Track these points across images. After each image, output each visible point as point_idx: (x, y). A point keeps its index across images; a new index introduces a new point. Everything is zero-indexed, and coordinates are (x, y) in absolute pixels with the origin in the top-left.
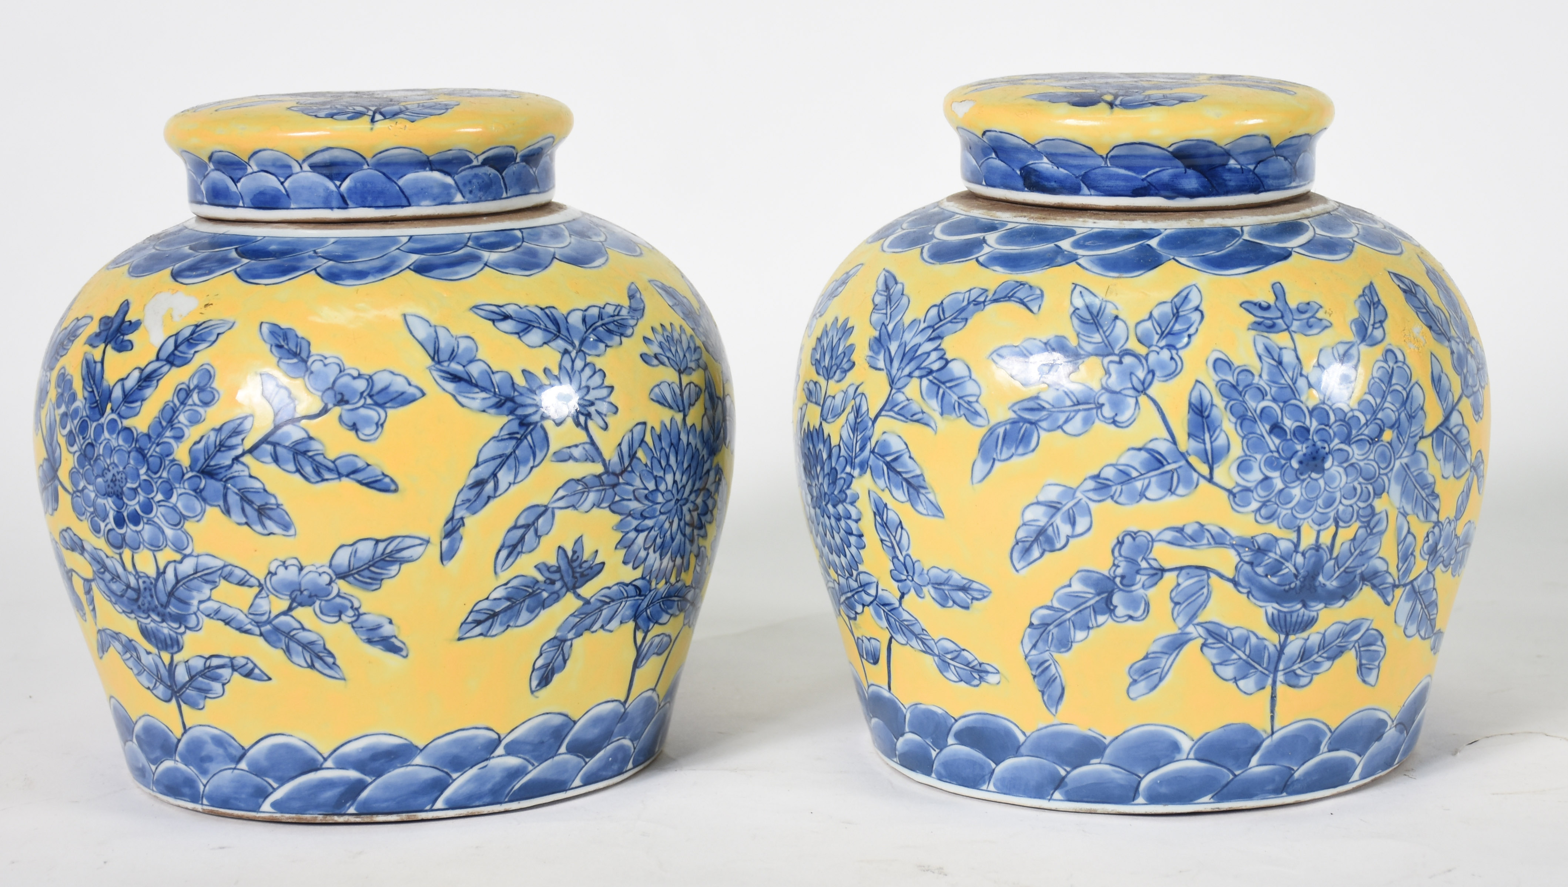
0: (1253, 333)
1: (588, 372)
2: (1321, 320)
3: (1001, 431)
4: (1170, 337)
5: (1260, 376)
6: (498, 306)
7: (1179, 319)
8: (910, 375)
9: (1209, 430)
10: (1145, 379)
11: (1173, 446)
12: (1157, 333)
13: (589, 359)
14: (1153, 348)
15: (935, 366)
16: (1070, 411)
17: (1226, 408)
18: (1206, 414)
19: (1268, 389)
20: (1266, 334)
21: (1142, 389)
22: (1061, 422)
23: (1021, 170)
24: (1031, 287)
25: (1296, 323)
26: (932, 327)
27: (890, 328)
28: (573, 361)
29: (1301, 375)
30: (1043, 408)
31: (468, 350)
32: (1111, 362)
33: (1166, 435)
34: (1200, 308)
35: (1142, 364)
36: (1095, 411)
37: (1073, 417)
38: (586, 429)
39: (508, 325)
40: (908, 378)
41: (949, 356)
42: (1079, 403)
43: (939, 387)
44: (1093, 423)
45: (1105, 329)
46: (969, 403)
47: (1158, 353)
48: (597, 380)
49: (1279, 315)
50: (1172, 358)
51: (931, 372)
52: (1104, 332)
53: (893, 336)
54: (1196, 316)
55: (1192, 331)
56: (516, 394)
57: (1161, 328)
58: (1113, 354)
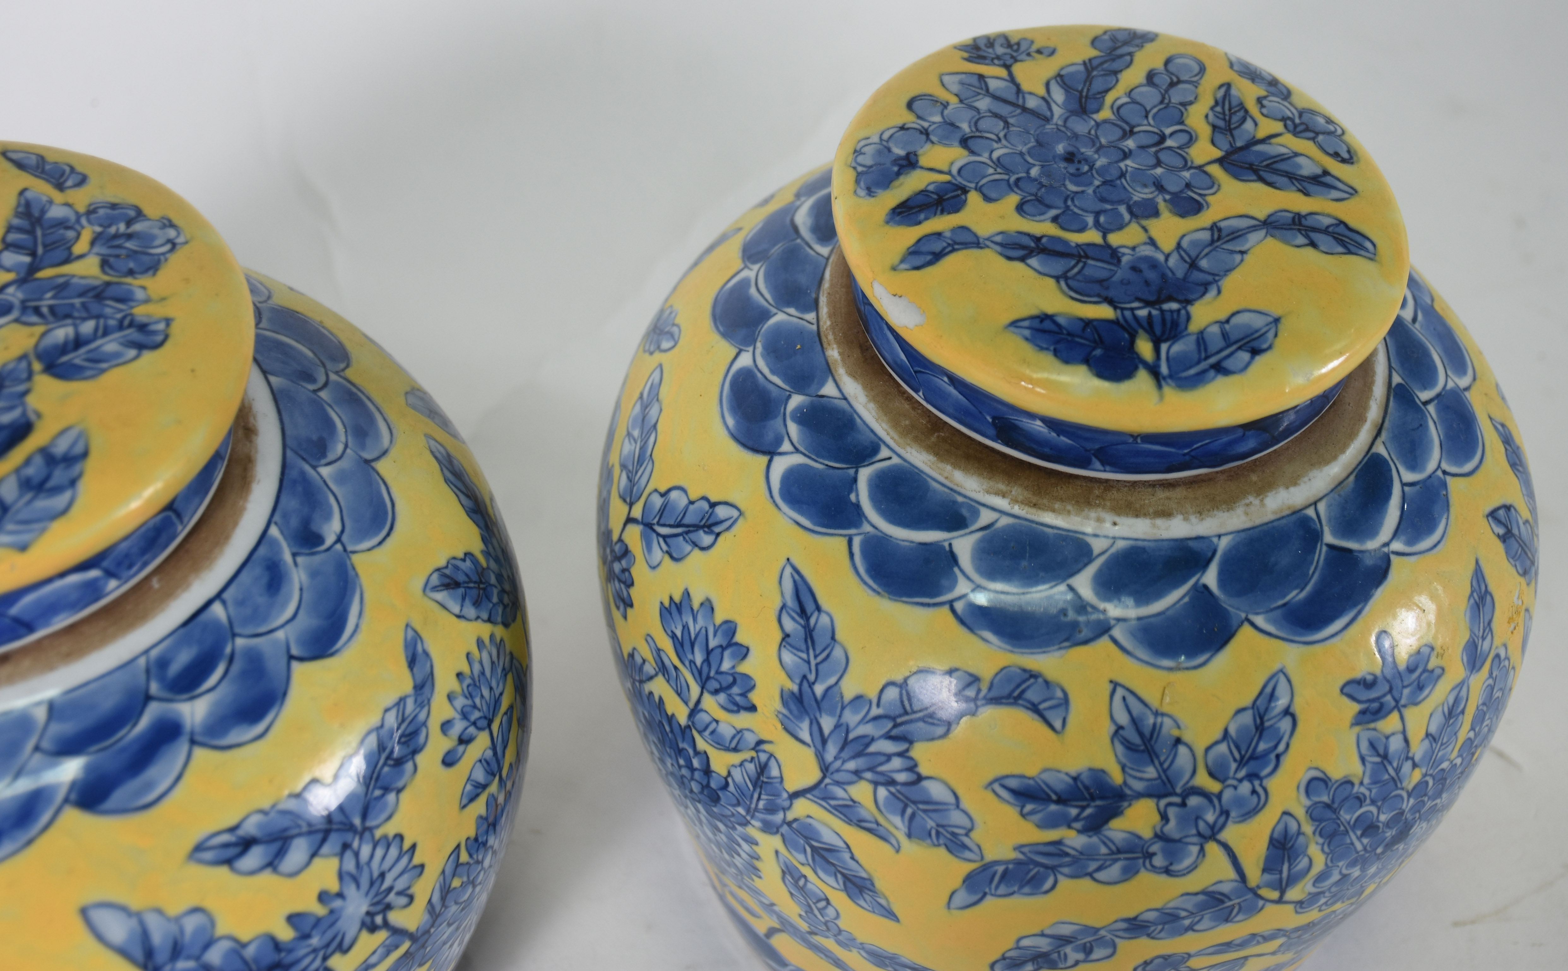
0: (1357, 729)
1: (379, 852)
2: (1432, 671)
3: (1000, 869)
4: (1252, 763)
5: (1361, 783)
6: (232, 830)
7: (1265, 733)
8: (857, 773)
9: (1289, 861)
10: (1215, 822)
11: (1241, 885)
12: (1235, 760)
13: (378, 833)
14: (1230, 782)
15: (902, 777)
16: (1106, 860)
17: (1314, 833)
18: (1290, 845)
19: (1367, 793)
20: (1372, 725)
21: (1213, 834)
22: (1090, 869)
23: (994, 418)
24: (1047, 683)
25: (1406, 692)
26: (893, 719)
27: (819, 689)
28: (357, 854)
29: (1407, 758)
30: (1067, 854)
31: (199, 931)
32: (1170, 804)
33: (1232, 874)
34: (1291, 710)
35: (1214, 807)
36: (1141, 861)
37: (1110, 865)
38: (386, 924)
39: (254, 858)
40: (854, 778)
41: (923, 770)
42: (1119, 851)
43: (906, 806)
44: (1137, 872)
45: (1162, 758)
46: (954, 834)
47: (1235, 788)
48: (393, 852)
49: (1387, 688)
50: (1254, 792)
51: (892, 782)
52: (1161, 764)
53: (824, 705)
54: (1285, 725)
55: (1281, 747)
56: (283, 954)
57: (1239, 751)
58: (1174, 794)
